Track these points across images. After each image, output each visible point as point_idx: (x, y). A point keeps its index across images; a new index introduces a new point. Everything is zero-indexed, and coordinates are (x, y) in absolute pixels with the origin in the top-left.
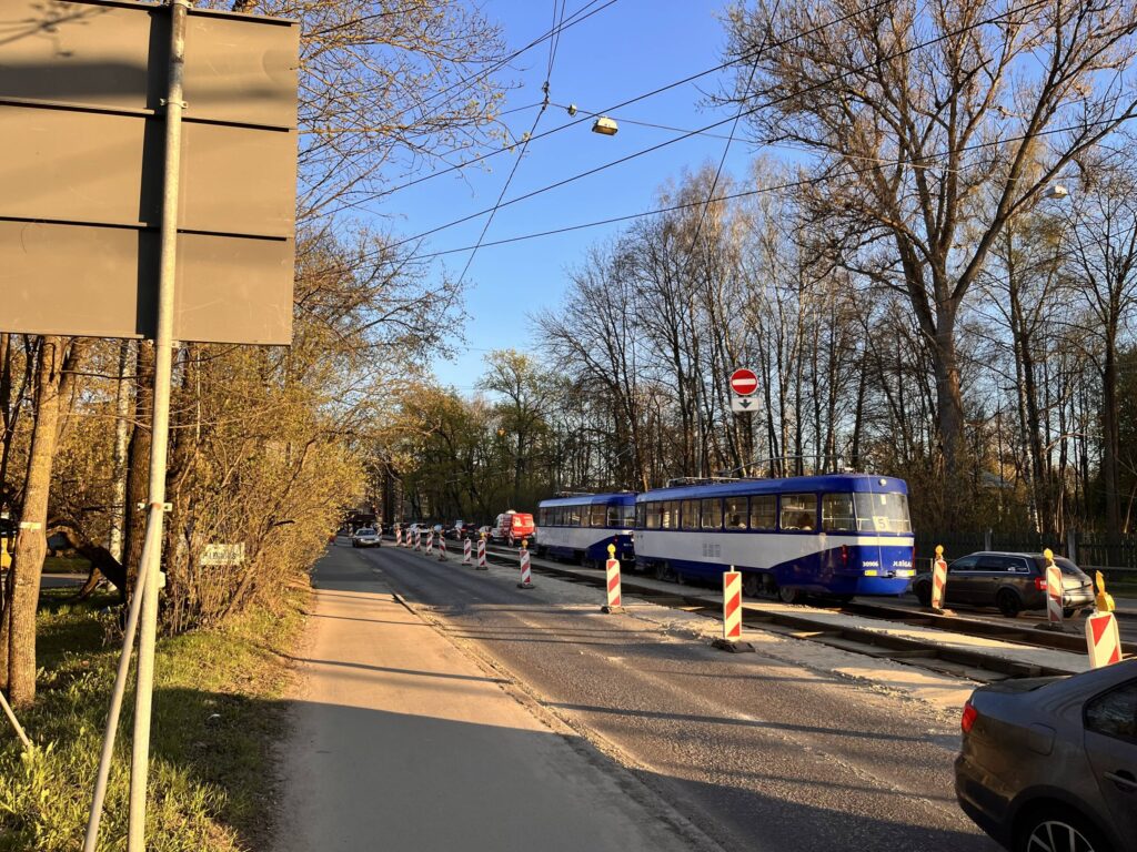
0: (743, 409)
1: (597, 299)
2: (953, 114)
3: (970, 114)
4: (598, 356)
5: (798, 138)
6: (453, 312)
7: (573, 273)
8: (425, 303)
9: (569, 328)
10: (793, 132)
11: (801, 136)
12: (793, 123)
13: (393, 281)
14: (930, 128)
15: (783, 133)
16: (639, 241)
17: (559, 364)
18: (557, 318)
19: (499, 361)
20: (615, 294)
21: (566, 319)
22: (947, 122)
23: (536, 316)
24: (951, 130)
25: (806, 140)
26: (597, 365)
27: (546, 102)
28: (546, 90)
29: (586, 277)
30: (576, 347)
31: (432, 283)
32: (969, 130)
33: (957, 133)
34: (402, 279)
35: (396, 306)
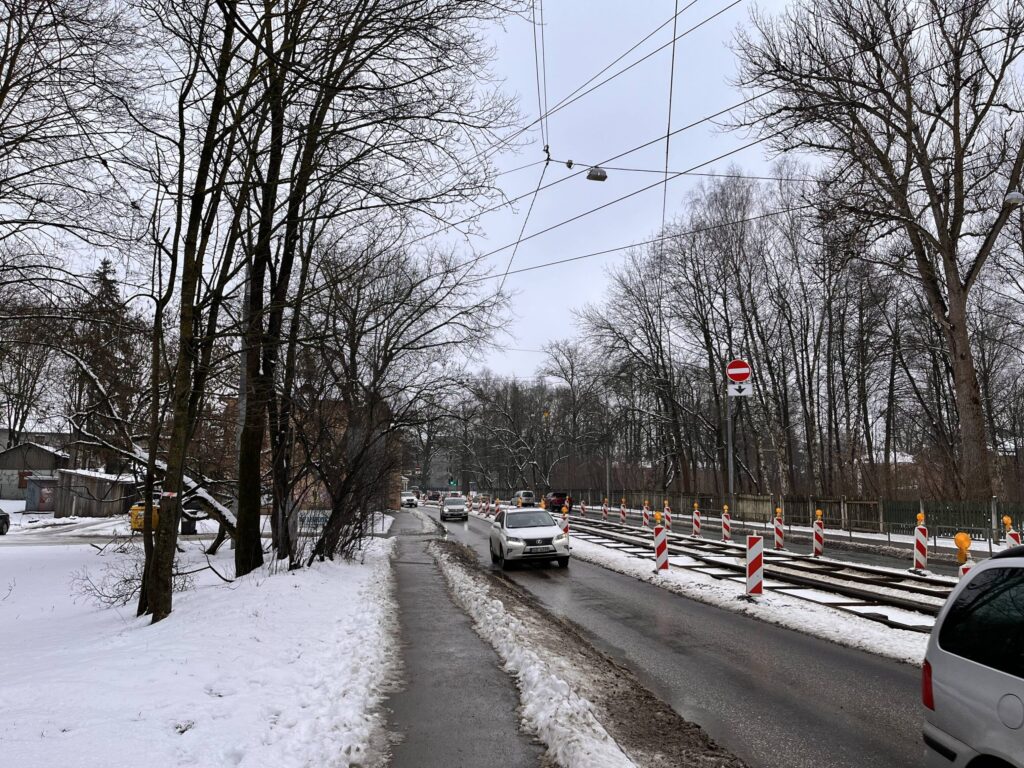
0: (737, 394)
1: (634, 294)
2: (957, 114)
3: (975, 112)
4: (638, 344)
5: (811, 145)
6: (505, 313)
7: (614, 272)
8: (481, 307)
9: (612, 322)
10: (807, 140)
11: (814, 142)
12: (807, 132)
13: (456, 290)
14: (933, 129)
15: (796, 142)
16: (669, 244)
17: (604, 353)
18: (600, 312)
19: (555, 350)
20: (651, 289)
21: (608, 313)
22: (952, 122)
23: (581, 313)
24: (955, 128)
25: (819, 146)
26: (639, 351)
27: (548, 159)
28: (547, 151)
29: (626, 275)
30: (619, 337)
31: (487, 290)
32: (974, 127)
33: (962, 130)
34: (463, 289)
35: (458, 312)
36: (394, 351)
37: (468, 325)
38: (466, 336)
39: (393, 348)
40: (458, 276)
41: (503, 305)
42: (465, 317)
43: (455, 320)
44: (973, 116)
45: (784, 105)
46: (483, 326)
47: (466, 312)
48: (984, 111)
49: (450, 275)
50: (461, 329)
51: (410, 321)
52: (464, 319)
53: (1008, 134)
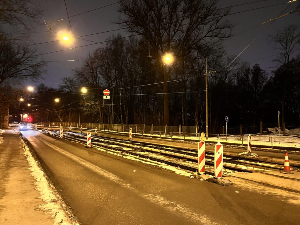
2: (170, 31)
3: (175, 31)
8: (37, 65)
10: (136, 31)
11: (138, 31)
13: (29, 59)
15: (134, 30)
22: (168, 33)
25: (139, 33)
32: (174, 35)
33: (170, 36)
34: (30, 59)
35: (29, 66)
36: (5, 77)
37: (32, 71)
38: (31, 74)
39: (5, 76)
40: (29, 55)
41: (45, 66)
42: (31, 68)
43: (28, 69)
44: (174, 33)
45: (128, 21)
46: (38, 71)
47: (31, 67)
48: (177, 31)
49: (26, 54)
50: (30, 72)
51: (11, 67)
52: (31, 69)
53: (182, 38)
